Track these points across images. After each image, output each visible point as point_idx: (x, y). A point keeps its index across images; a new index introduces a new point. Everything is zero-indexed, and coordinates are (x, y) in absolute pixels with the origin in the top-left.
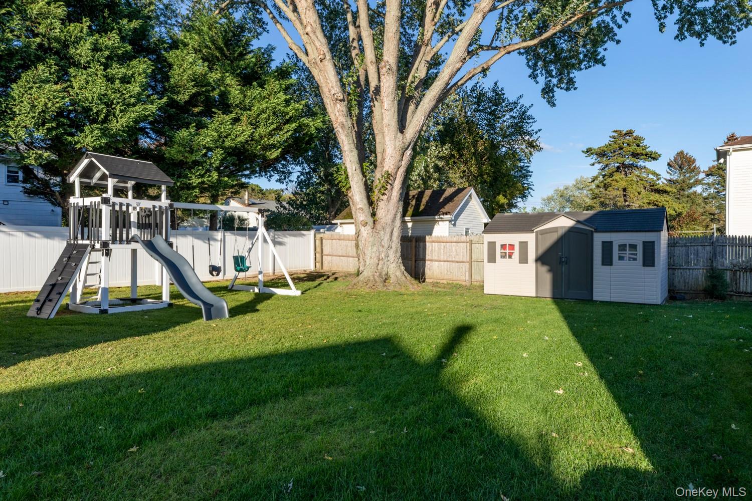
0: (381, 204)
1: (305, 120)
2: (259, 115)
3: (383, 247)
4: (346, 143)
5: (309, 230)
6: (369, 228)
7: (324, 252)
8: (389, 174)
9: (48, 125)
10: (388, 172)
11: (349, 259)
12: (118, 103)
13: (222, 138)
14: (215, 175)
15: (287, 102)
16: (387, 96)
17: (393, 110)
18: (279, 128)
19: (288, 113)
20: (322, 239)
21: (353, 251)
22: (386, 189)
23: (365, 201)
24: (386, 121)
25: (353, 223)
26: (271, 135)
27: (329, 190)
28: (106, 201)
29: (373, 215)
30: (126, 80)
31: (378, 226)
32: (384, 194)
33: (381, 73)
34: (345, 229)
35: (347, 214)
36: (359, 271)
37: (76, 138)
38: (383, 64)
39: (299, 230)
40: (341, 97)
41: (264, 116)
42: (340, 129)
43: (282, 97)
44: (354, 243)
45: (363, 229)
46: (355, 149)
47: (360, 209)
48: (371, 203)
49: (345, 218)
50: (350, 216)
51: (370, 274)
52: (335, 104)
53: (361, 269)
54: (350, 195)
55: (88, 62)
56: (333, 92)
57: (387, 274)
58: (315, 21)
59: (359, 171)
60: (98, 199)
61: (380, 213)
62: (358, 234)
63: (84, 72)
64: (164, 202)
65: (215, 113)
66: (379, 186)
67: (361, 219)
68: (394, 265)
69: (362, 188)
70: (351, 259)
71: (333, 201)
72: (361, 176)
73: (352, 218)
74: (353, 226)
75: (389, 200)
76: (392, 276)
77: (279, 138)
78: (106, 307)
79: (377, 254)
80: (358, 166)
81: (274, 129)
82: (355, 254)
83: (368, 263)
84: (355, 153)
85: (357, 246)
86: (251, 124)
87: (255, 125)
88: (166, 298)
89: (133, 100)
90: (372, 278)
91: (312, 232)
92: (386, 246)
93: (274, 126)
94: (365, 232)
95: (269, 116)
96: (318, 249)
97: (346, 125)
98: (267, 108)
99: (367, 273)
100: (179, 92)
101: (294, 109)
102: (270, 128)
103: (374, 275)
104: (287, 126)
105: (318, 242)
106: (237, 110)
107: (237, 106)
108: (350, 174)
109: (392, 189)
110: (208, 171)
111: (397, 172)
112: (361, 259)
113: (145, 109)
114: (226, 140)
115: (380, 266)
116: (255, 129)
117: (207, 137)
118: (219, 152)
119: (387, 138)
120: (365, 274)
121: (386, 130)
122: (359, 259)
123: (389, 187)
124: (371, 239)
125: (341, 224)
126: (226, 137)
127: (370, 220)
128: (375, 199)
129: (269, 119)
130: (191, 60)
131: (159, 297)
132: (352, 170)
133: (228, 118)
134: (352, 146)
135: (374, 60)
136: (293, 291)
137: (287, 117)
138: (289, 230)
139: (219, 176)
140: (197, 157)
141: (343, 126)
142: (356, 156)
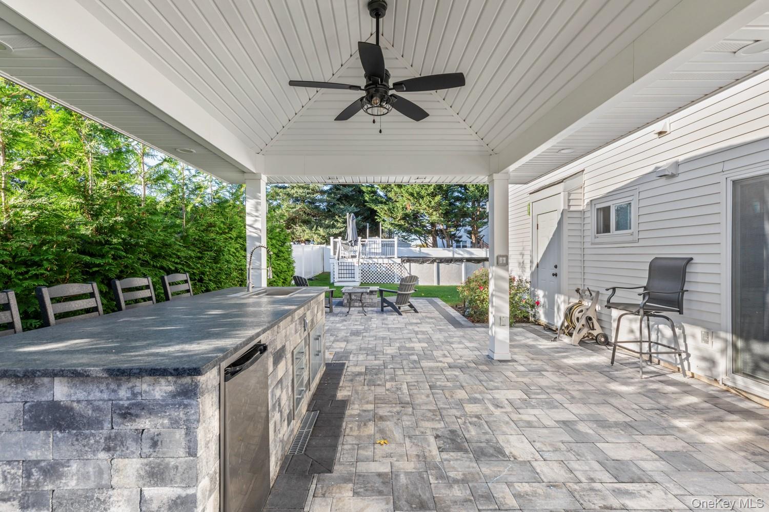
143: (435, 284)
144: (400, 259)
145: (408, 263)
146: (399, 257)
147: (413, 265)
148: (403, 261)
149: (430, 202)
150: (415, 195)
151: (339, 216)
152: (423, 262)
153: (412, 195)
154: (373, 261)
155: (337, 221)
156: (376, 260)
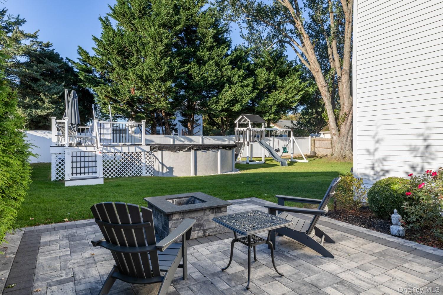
0: (342, 126)
1: (307, 89)
2: (288, 90)
3: (343, 144)
4: (327, 102)
5: (308, 136)
6: (337, 136)
7: (316, 146)
8: (346, 114)
9: (227, 105)
10: (345, 113)
11: (327, 149)
12: (245, 94)
13: (275, 101)
14: (273, 115)
15: (300, 83)
16: (345, 83)
17: (347, 88)
18: (297, 94)
19: (300, 88)
20: (314, 140)
21: (330, 146)
22: (345, 120)
23: (335, 125)
24: (344, 92)
25: (330, 133)
26: (293, 97)
27: (317, 117)
28: (248, 129)
29: (339, 130)
30: (247, 86)
31: (341, 135)
32: (344, 122)
33: (342, 74)
34: (325, 136)
35: (327, 128)
36: (332, 154)
37: (233, 108)
38: (343, 70)
39: (303, 136)
40: (325, 85)
41: (291, 90)
42: (324, 97)
43: (298, 81)
44: (330, 142)
45: (334, 136)
46: (331, 105)
47: (333, 128)
48: (338, 126)
49: (326, 131)
50: (328, 129)
51: (337, 155)
52: (322, 88)
53: (333, 153)
54: (328, 122)
55: (236, 82)
56: (322, 83)
57: (345, 155)
58: (315, 58)
59: (332, 113)
60: (246, 129)
61: (342, 130)
62: (332, 138)
63: (235, 85)
64: (263, 128)
65: (273, 91)
66: (342, 119)
67: (333, 132)
68: (348, 151)
69: (334, 120)
70: (329, 149)
71: (319, 123)
72: (333, 115)
73: (329, 131)
74: (330, 134)
75: (346, 124)
76: (347, 156)
77: (297, 98)
78: (248, 162)
79: (341, 147)
80: (332, 111)
81: (294, 95)
82: (331, 147)
83: (336, 151)
84: (331, 106)
85: (332, 144)
86: (285, 94)
87: (287, 94)
88: (263, 161)
89: (249, 93)
90: (338, 157)
91: (310, 137)
92: (345, 143)
93: (295, 93)
94: (335, 138)
95: (293, 90)
96: (313, 145)
97: (327, 95)
98: (292, 87)
99: (336, 155)
100: (260, 85)
101: (303, 85)
102: (293, 95)
103: (339, 156)
104: (300, 93)
105: (313, 142)
106: (280, 89)
107: (280, 87)
108: (328, 114)
109: (347, 120)
110: (271, 114)
111: (349, 113)
112: (333, 149)
113: (253, 95)
114: (277, 101)
115: (342, 152)
116: (287, 95)
117: (270, 102)
118: (275, 106)
119: (345, 99)
120: (335, 155)
121: (344, 96)
122: (332, 149)
123: (346, 119)
124: (338, 141)
125: (324, 133)
126: (277, 100)
127: (337, 133)
128: (339, 124)
129: (293, 91)
130: (264, 73)
131: (261, 160)
132: (329, 113)
133: (277, 92)
134: (330, 103)
135: (339, 66)
136: (306, 161)
137: (300, 89)
138: (299, 136)
139: (274, 116)
140: (266, 109)
141: (326, 96)
142: (331, 107)
143: (192, 174)
144: (149, 147)
145: (160, 152)
146: (147, 145)
147: (166, 153)
148: (152, 149)
149: (160, 87)
150: (144, 78)
151: (45, 95)
152: (179, 150)
153: (141, 77)
154: (115, 149)
155: (41, 100)
156: (119, 148)
